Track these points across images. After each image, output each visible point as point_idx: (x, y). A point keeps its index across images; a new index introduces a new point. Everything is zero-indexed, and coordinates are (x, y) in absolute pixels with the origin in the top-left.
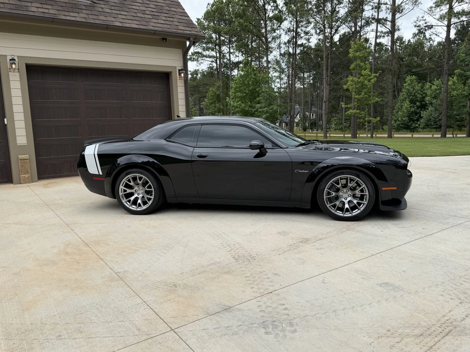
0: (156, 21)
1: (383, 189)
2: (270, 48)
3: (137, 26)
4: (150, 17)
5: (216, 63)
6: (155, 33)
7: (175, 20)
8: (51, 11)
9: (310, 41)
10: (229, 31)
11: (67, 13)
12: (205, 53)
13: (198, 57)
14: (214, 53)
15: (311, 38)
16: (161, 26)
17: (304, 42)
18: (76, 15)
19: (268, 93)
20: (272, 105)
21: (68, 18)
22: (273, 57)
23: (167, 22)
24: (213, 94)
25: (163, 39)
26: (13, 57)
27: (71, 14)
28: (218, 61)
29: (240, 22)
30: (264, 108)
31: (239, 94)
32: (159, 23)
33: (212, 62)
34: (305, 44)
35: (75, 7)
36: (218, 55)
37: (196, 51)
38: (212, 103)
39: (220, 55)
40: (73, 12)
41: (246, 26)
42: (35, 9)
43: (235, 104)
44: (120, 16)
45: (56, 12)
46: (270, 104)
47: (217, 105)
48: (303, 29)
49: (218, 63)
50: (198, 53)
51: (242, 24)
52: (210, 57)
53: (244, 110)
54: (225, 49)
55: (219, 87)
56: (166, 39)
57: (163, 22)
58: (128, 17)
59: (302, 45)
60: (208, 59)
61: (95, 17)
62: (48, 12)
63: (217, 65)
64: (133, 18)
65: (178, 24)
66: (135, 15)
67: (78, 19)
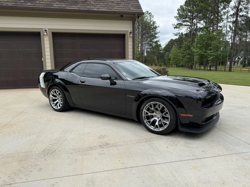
0: (118, 6)
1: (181, 115)
2: (222, 18)
3: (106, 10)
4: (116, 4)
5: (190, 29)
6: (115, 13)
7: (130, 5)
8: (63, 5)
9: (249, 13)
10: (196, 10)
11: (71, 6)
12: (184, 24)
13: (180, 26)
14: (189, 24)
15: (249, 11)
16: (120, 9)
17: (244, 14)
18: (75, 6)
19: (216, 44)
20: (218, 51)
21: (70, 8)
22: (223, 24)
23: (124, 7)
24: (185, 46)
25: (121, 16)
26: (45, 29)
27: (73, 6)
28: (191, 28)
29: (202, 5)
30: (213, 53)
31: (199, 45)
32: (119, 7)
33: (188, 28)
34: (245, 15)
35: (76, 3)
36: (191, 24)
37: (179, 23)
38: (185, 51)
39: (192, 24)
40: (74, 5)
41: (205, 7)
42: (56, 5)
43: (196, 51)
44: (98, 5)
45: (66, 6)
46: (217, 51)
47: (187, 51)
48: (244, 6)
49: (191, 29)
50: (180, 24)
51: (203, 6)
52: (187, 26)
53: (201, 54)
54: (195, 21)
55: (190, 41)
56: (122, 16)
57: (122, 7)
58: (103, 6)
59: (243, 16)
60: (185, 27)
61: (85, 7)
62: (61, 6)
63: (190, 30)
64: (105, 6)
65: (131, 7)
66: (107, 4)
67: (75, 9)
